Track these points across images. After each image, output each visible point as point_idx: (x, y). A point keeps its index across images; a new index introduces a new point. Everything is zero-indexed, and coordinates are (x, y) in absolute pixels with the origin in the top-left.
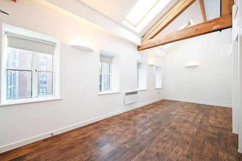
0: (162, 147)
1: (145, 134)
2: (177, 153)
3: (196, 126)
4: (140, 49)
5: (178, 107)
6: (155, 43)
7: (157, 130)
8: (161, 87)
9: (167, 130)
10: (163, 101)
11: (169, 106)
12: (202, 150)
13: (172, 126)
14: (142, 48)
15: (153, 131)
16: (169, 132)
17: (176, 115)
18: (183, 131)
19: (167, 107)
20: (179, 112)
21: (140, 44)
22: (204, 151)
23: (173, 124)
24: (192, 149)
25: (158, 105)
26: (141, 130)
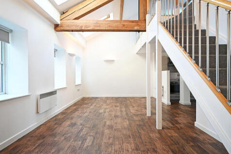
0: (113, 151)
1: (88, 146)
2: (128, 151)
3: (126, 118)
4: (58, 28)
5: (101, 103)
6: (82, 27)
7: (98, 135)
8: (80, 83)
9: (107, 131)
10: (84, 99)
11: (94, 105)
12: (141, 138)
13: (108, 125)
14: (62, 28)
15: (94, 138)
16: (109, 132)
17: (105, 112)
18: (119, 127)
19: (92, 105)
20: (106, 109)
21: (59, 22)
22: (143, 138)
23: (108, 123)
24: (135, 140)
25: (81, 105)
26: (80, 143)
